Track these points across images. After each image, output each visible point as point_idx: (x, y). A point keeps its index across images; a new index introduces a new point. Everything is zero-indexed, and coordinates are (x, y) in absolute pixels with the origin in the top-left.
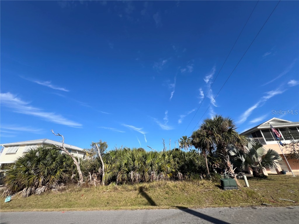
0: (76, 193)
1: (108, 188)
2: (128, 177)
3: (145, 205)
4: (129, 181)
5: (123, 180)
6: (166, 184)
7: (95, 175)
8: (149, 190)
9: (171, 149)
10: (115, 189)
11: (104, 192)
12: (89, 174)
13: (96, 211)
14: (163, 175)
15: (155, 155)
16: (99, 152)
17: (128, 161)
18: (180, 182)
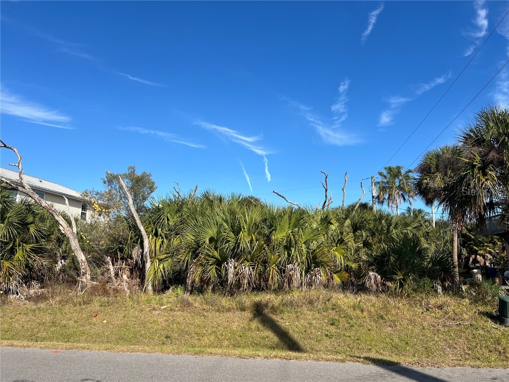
0: (78, 308)
1: (165, 300)
2: (220, 276)
3: (272, 348)
4: (222, 284)
5: (205, 282)
6: (329, 300)
7: (124, 266)
8: (282, 312)
10: (186, 305)
11: (154, 309)
12: (107, 263)
13: (142, 354)
14: (321, 276)
16: (131, 202)
17: (219, 232)
18: (373, 298)
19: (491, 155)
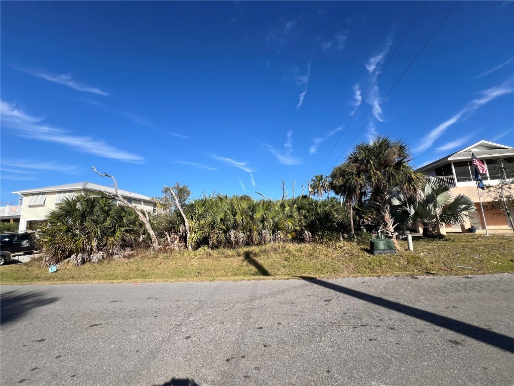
0: (151, 260)
1: (198, 253)
2: (226, 238)
3: (254, 275)
4: (229, 244)
5: (219, 243)
6: (284, 248)
7: (176, 236)
8: (260, 256)
9: (295, 197)
10: (209, 255)
11: (192, 258)
12: (166, 235)
13: (182, 282)
14: (281, 235)
15: (268, 205)
16: (177, 202)
17: (225, 215)
18: (307, 245)
19: (362, 167)
